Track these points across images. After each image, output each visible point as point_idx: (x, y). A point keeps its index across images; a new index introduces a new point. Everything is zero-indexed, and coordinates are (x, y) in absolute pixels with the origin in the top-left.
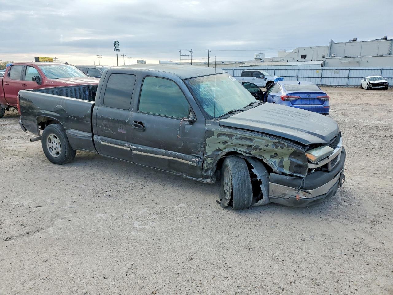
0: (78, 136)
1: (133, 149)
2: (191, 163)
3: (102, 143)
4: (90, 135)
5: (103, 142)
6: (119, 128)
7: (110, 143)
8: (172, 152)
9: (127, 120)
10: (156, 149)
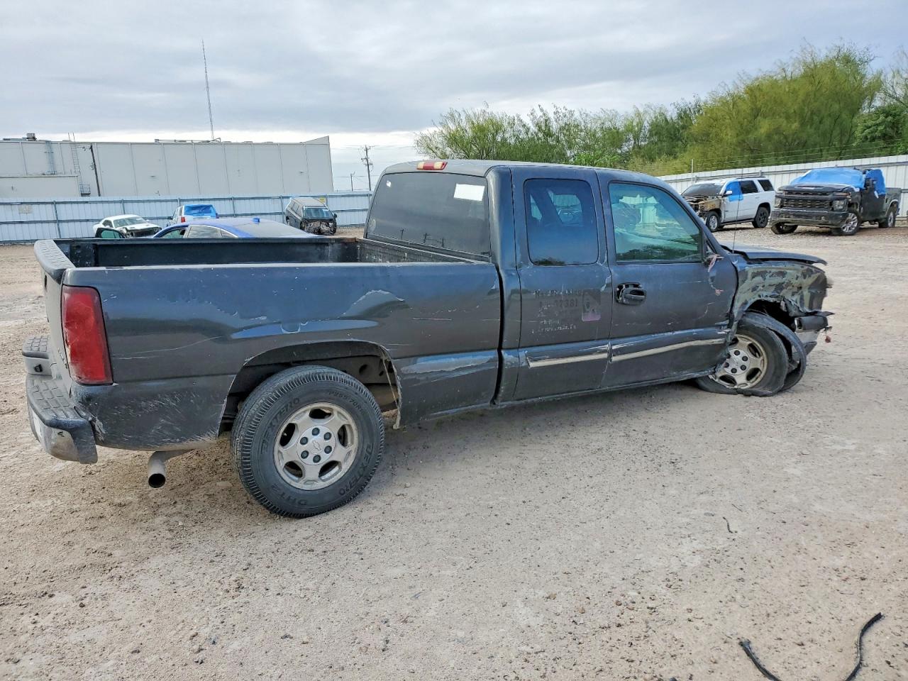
0: (449, 372)
1: (612, 353)
2: (716, 341)
3: (532, 365)
4: (492, 357)
5: (536, 360)
6: (585, 311)
7: (558, 357)
8: (686, 331)
9: (603, 285)
10: (656, 335)
